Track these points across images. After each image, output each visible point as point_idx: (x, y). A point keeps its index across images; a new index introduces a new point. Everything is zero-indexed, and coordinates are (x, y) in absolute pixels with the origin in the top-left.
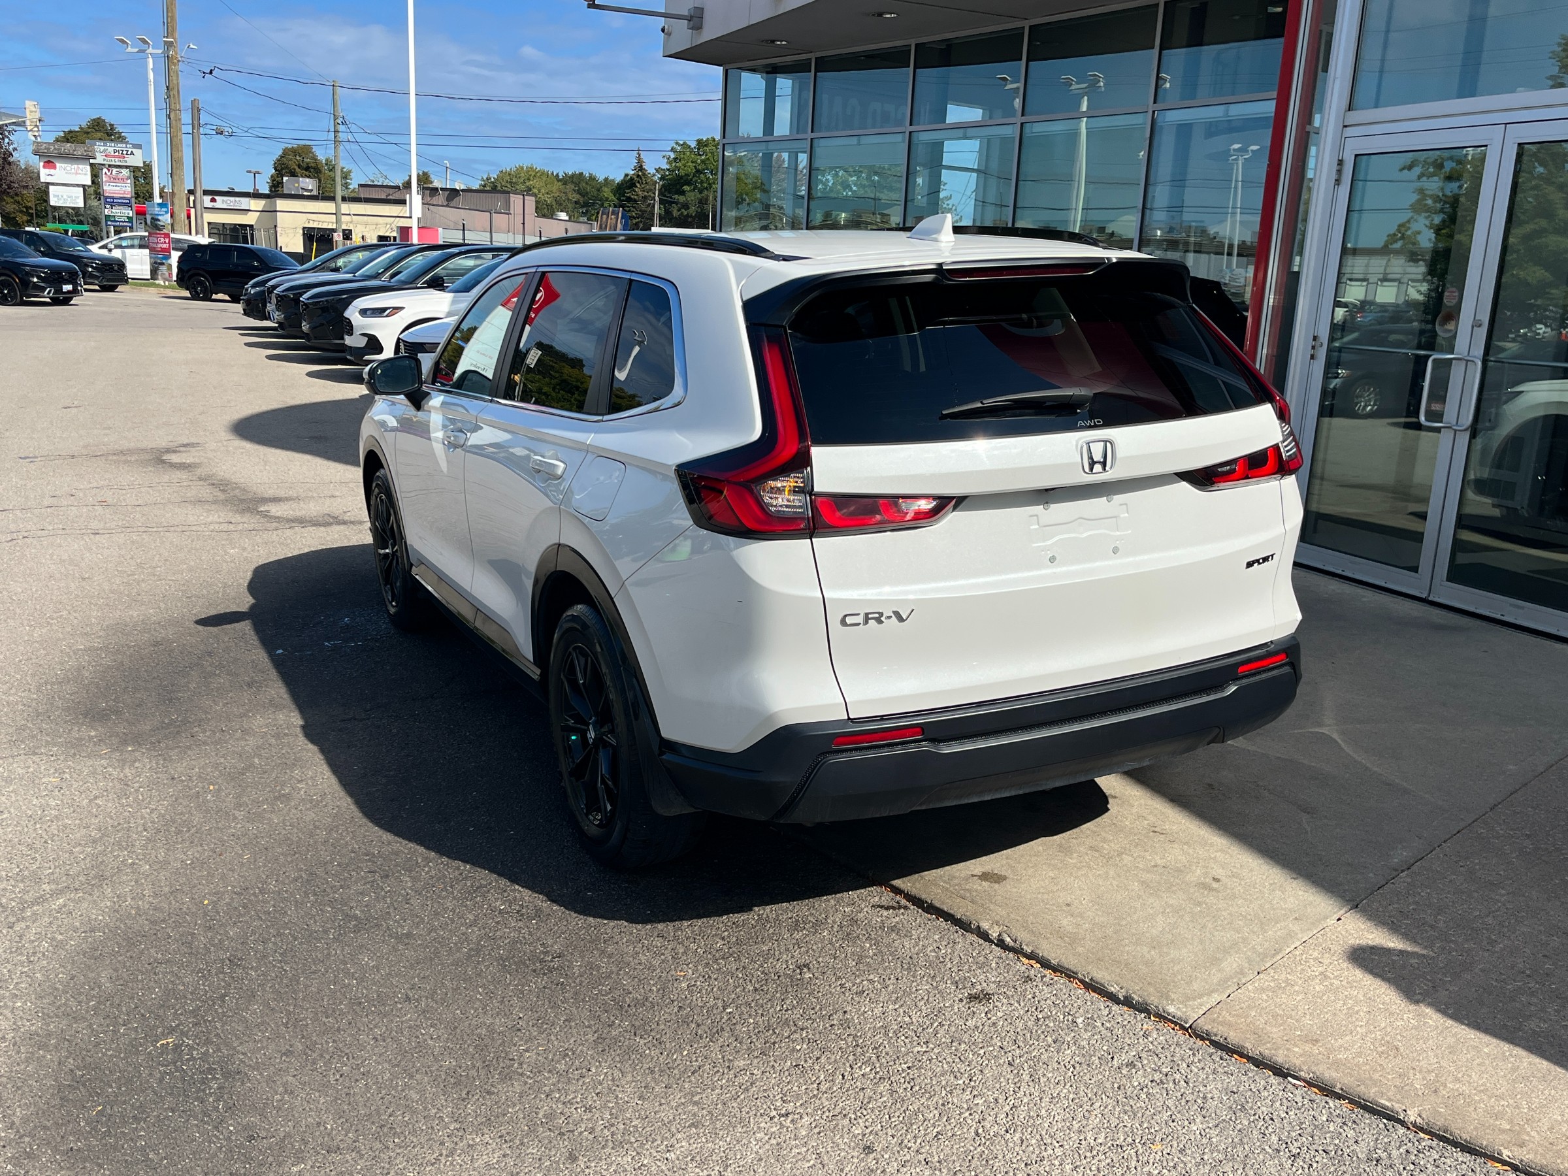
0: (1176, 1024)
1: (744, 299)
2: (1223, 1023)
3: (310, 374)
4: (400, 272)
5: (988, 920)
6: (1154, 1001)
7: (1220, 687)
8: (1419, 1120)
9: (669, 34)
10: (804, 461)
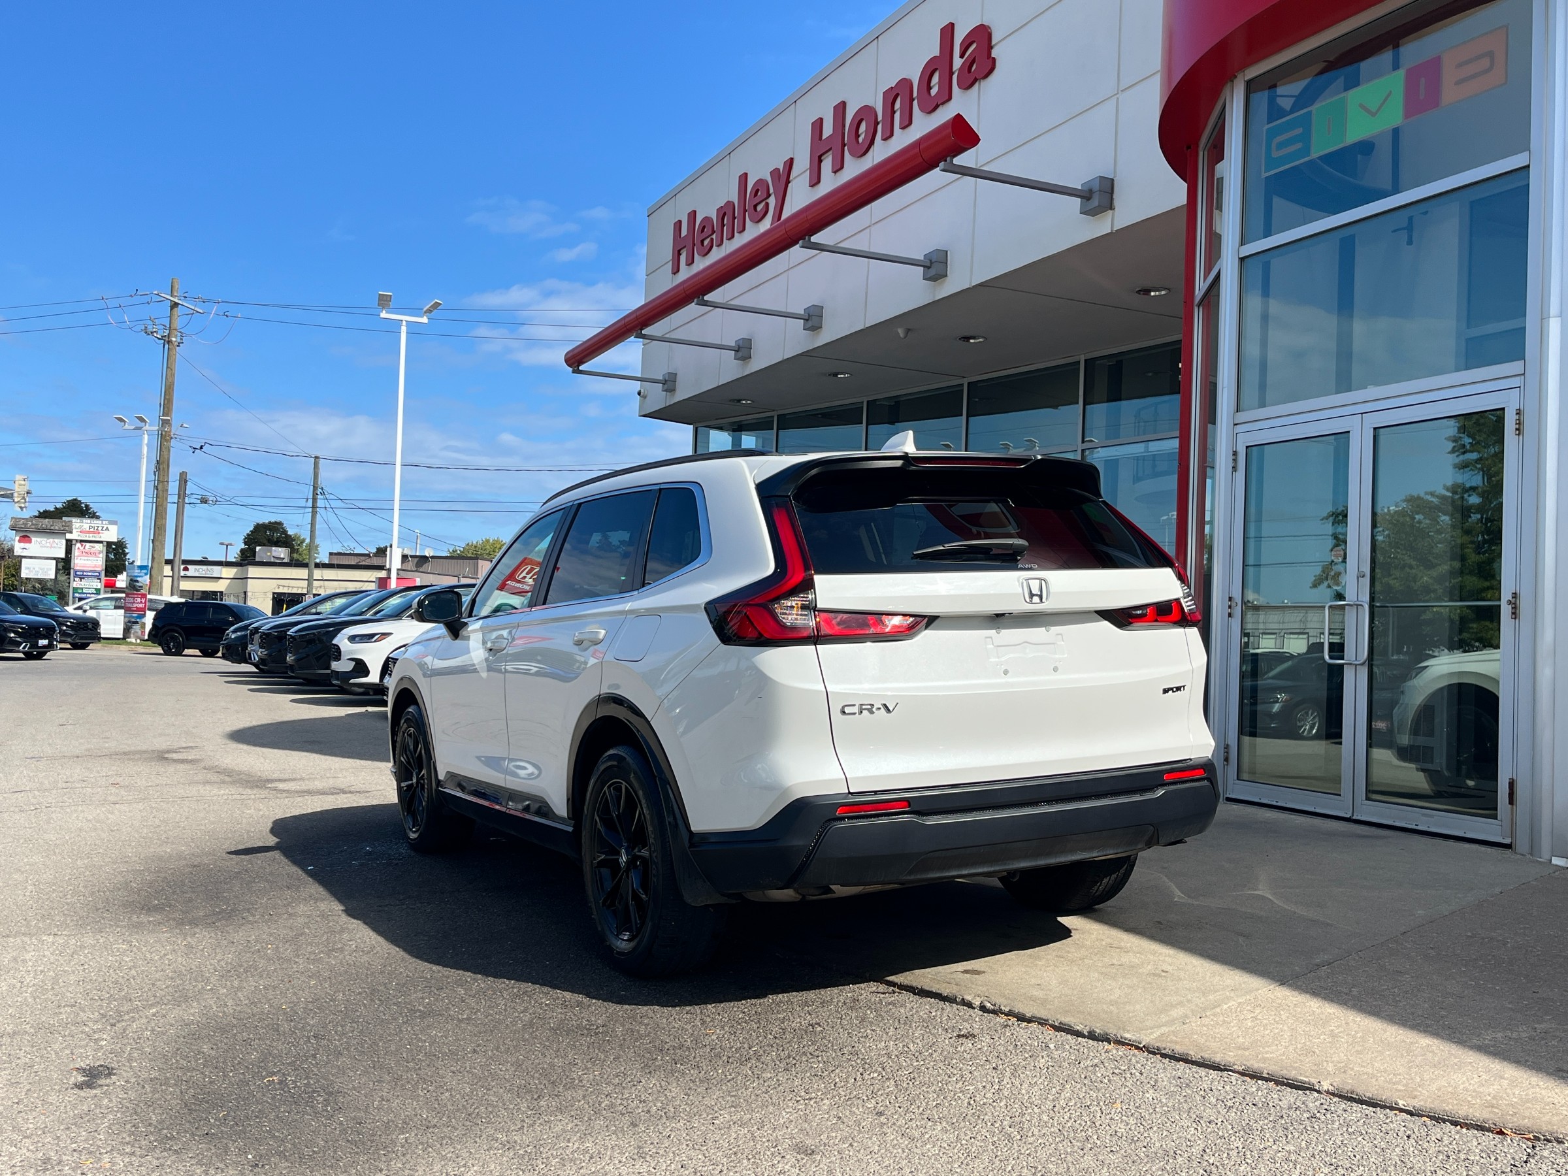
0: (1132, 1045)
1: (757, 482)
2: (1171, 1042)
3: (293, 701)
4: (383, 610)
5: (970, 994)
6: (1112, 1031)
7: (1151, 789)
8: (1331, 1088)
9: (645, 397)
10: (809, 585)
